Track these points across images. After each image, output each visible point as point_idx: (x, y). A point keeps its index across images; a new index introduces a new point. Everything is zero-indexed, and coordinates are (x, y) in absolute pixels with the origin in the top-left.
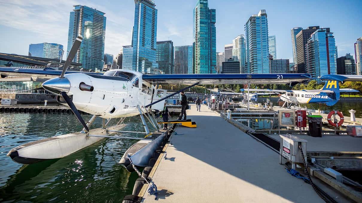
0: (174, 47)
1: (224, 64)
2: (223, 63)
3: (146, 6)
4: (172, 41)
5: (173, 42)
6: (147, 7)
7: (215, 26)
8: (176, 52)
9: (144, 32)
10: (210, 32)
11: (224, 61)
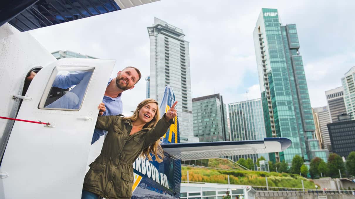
0: (225, 105)
1: (332, 127)
2: (329, 125)
3: (168, 39)
4: (220, 95)
5: (222, 96)
6: (170, 39)
7: (300, 55)
8: (230, 114)
9: (168, 80)
10: (291, 67)
11: (331, 122)
